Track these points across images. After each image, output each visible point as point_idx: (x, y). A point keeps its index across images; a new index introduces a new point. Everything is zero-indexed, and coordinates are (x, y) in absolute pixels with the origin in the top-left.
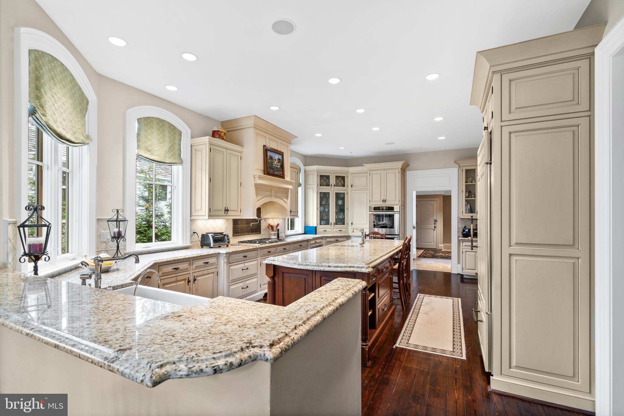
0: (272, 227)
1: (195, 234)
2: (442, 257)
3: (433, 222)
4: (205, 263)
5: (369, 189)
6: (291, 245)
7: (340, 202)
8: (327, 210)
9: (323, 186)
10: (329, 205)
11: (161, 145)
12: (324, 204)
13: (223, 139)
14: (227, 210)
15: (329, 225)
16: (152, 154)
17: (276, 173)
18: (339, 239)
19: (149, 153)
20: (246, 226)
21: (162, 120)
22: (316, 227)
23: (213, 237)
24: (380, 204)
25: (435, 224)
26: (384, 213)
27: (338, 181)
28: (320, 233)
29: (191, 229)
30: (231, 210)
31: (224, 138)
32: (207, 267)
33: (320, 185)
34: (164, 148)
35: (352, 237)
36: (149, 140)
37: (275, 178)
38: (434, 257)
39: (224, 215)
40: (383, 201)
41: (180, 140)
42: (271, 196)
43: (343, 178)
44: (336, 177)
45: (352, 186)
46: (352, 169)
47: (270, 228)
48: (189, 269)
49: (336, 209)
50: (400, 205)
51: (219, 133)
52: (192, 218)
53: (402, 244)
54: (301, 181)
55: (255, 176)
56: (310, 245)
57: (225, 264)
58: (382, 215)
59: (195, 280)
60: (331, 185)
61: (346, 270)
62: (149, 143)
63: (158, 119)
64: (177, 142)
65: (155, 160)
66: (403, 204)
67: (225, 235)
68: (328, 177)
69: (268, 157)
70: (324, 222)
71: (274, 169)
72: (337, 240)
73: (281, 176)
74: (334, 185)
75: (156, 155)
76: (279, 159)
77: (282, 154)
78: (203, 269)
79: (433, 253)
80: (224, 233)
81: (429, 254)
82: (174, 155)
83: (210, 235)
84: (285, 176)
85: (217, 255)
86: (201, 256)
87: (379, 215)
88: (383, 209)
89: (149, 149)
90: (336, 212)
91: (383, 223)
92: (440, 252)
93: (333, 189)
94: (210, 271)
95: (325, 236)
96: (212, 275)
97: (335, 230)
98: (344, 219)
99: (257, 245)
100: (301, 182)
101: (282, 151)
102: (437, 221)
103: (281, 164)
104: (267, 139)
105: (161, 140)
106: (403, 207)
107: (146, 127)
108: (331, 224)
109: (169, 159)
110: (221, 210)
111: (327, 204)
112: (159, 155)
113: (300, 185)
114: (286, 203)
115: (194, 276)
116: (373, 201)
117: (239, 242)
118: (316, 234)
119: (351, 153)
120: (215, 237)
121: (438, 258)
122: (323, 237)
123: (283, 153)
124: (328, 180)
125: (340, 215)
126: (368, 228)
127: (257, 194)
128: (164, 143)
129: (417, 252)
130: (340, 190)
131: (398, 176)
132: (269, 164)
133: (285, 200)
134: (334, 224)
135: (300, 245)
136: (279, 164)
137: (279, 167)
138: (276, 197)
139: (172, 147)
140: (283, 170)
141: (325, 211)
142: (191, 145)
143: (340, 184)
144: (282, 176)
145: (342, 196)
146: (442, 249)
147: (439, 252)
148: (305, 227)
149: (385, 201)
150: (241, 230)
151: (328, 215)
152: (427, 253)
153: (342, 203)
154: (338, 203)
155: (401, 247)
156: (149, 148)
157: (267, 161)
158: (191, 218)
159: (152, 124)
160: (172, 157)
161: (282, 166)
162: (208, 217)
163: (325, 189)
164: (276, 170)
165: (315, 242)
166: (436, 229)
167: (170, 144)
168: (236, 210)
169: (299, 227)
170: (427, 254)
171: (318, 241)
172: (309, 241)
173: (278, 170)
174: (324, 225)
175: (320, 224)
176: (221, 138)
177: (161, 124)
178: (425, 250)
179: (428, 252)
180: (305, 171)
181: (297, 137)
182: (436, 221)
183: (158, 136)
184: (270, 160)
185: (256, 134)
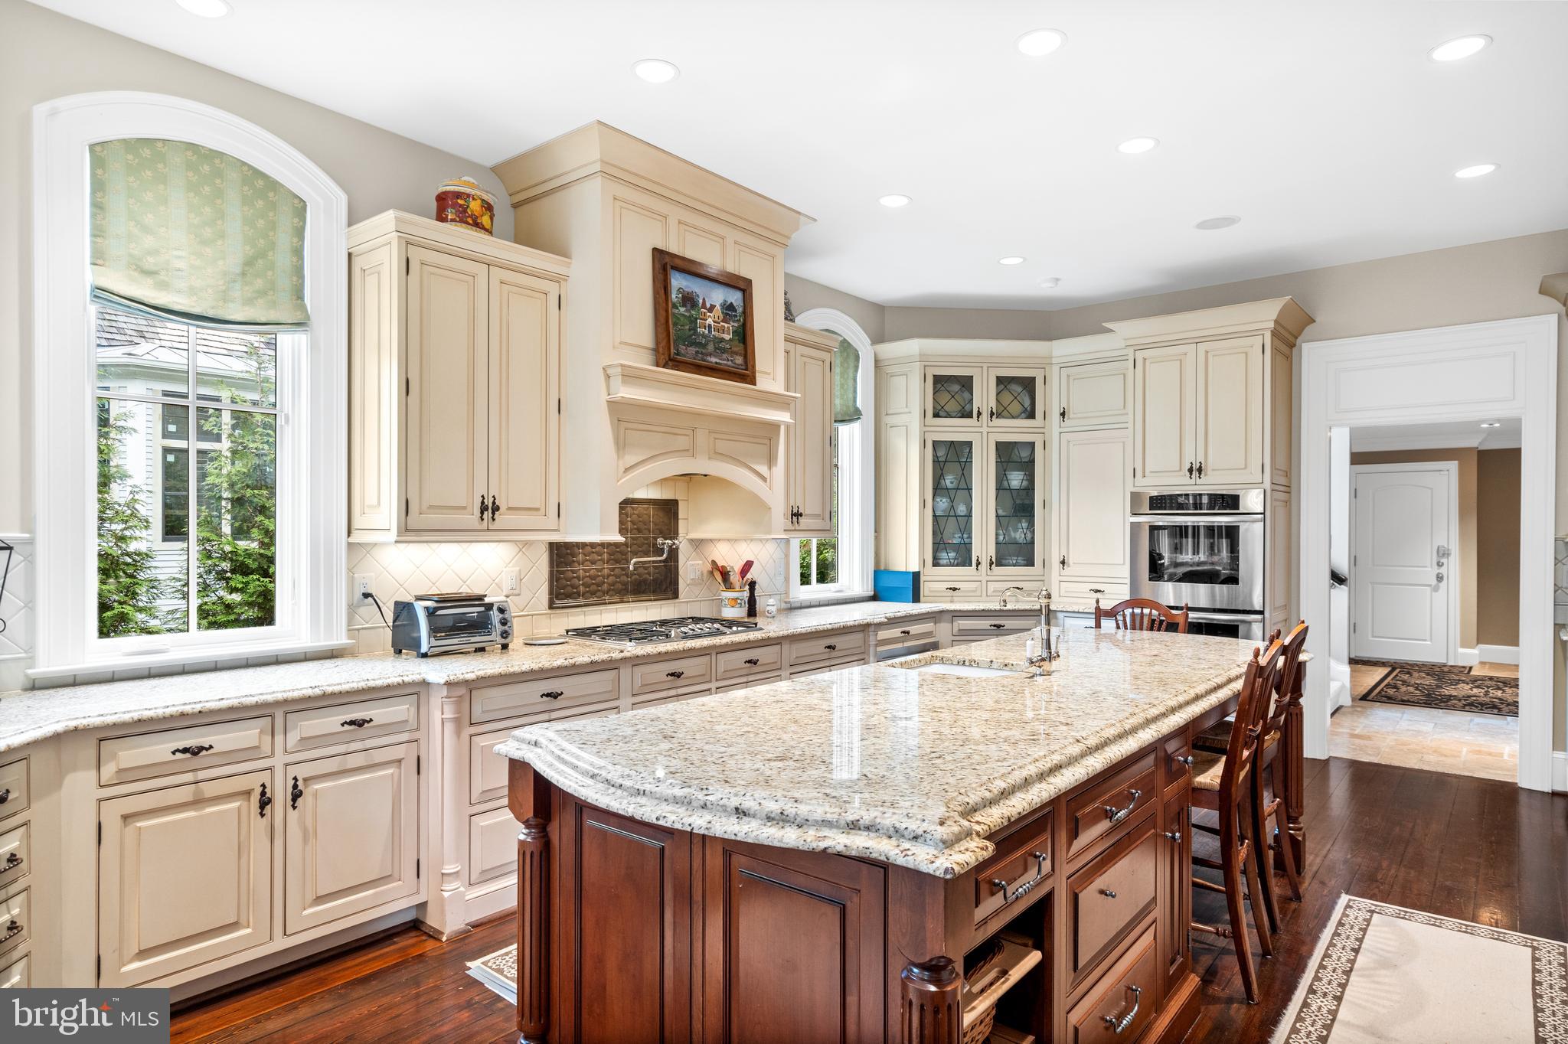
0: (725, 574)
1: (370, 599)
2: (1472, 705)
3: (1429, 557)
4: (352, 723)
5: (1130, 425)
6: (786, 647)
7: (1016, 479)
8: (961, 509)
9: (949, 415)
10: (969, 490)
11: (208, 250)
12: (949, 485)
13: (477, 225)
14: (489, 509)
15: (971, 566)
16: (163, 286)
17: (714, 360)
18: (1009, 623)
19: (150, 281)
20: (613, 570)
21: (210, 150)
22: (916, 576)
23: (431, 613)
24: (1179, 484)
25: (1440, 565)
26: (1203, 521)
27: (1007, 398)
28: (935, 597)
29: (351, 581)
30: (510, 509)
31: (485, 220)
32: (363, 740)
33: (936, 415)
34: (221, 263)
35: (1060, 615)
36: (146, 229)
37: (704, 381)
38: (1431, 700)
39: (479, 528)
40: (1191, 471)
41: (300, 232)
42: (691, 452)
43: (1029, 384)
44: (1000, 380)
45: (1063, 414)
46: (1064, 349)
47: (719, 578)
48: (266, 749)
49: (997, 505)
50: (1267, 485)
51: (460, 201)
52: (356, 538)
53: (1244, 669)
54: (864, 399)
55: (609, 371)
56: (877, 645)
57: (449, 728)
58: (1194, 527)
59: (296, 795)
60: (979, 414)
61: (822, 845)
62: (149, 241)
63: (193, 147)
64: (284, 239)
65: (176, 308)
66: (1283, 480)
67: (489, 607)
68: (966, 383)
69: (674, 296)
70: (952, 555)
71: (704, 346)
72: (999, 626)
73: (735, 373)
74: (992, 414)
75: (179, 291)
76: (729, 308)
77: (742, 285)
78: (342, 749)
79: (1428, 681)
80: (487, 600)
81: (1411, 689)
82: (271, 293)
83: (420, 607)
84: (757, 374)
85: (419, 689)
86: (324, 696)
87: (1181, 527)
88: (1197, 505)
89: (147, 267)
90: (997, 516)
91: (1196, 559)
92: (1464, 682)
93: (985, 430)
94: (379, 756)
95: (948, 611)
96: (390, 771)
97: (992, 586)
98: (1032, 543)
99: (631, 648)
100: (859, 404)
101: (744, 273)
102: (1449, 555)
103: (736, 325)
104: (673, 222)
105: (208, 232)
106: (1282, 496)
107: (132, 179)
108: (978, 563)
109: (247, 308)
110: (464, 508)
111: (963, 485)
112: (192, 291)
113: (852, 415)
114: (764, 479)
115: (295, 779)
116: (1147, 471)
117: (567, 631)
118: (916, 599)
119: (1057, 280)
120: (440, 612)
121: (1454, 708)
122: (941, 612)
123: (749, 282)
124: (966, 395)
125: (1016, 530)
126: (1128, 581)
127: (621, 445)
128: (219, 242)
129: (1352, 676)
130: (1014, 430)
131: (1260, 365)
132: (675, 324)
133: (763, 469)
134: (991, 564)
135: (829, 647)
136: (726, 325)
137: (727, 337)
138: (717, 455)
139: (260, 261)
140: (746, 350)
141: (952, 513)
142: (350, 255)
143: (1015, 408)
144: (745, 374)
145: (1024, 454)
146: (1471, 668)
147: (1459, 681)
148: (877, 573)
149: (1200, 470)
150: (585, 585)
151: (966, 528)
152: (1404, 682)
153: (1025, 483)
154: (1005, 483)
155: (1239, 685)
156: (150, 262)
157: (667, 311)
158: (351, 540)
159: (160, 166)
160: (261, 301)
161: (744, 335)
162: (399, 534)
163: (953, 430)
164: (711, 347)
165: (904, 632)
166: (1443, 584)
167: (248, 248)
168: (537, 509)
169: (853, 576)
170: (1403, 689)
171: (914, 629)
172: (872, 629)
173: (724, 351)
174: (953, 565)
175: (935, 564)
176: (470, 220)
177: (206, 168)
178: (1394, 669)
179: (1405, 677)
180: (878, 363)
181: (815, 220)
182: (1443, 553)
183: (192, 215)
184: (682, 309)
185: (618, 203)
